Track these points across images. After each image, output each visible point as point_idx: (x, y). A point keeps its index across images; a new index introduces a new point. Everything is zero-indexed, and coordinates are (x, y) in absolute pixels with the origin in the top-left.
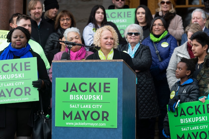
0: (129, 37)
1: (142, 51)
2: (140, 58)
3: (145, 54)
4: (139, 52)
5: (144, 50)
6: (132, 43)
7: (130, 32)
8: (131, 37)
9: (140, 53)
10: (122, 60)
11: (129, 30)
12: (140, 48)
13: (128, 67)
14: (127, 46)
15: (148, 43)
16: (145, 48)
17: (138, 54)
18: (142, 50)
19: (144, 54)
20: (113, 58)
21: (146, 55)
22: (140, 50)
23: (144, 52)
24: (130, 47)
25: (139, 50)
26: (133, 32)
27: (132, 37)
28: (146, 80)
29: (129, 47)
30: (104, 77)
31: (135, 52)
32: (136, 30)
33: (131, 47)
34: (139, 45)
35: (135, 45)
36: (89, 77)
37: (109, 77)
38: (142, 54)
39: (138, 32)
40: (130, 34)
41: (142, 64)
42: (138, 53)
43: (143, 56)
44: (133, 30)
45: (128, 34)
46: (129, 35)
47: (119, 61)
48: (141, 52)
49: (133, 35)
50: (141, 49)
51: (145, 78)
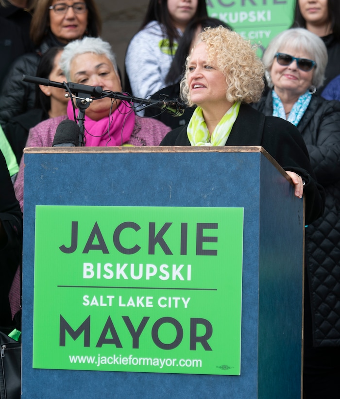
0: (277, 66)
1: (321, 120)
2: (313, 144)
3: (330, 128)
4: (309, 123)
5: (327, 114)
6: (283, 89)
7: (286, 52)
8: (285, 70)
9: (312, 125)
10: (260, 147)
11: (282, 47)
12: (313, 107)
14: (267, 104)
16: (331, 110)
17: (308, 130)
18: (318, 114)
19: (328, 127)
21: (332, 132)
22: (312, 117)
23: (326, 121)
24: (277, 105)
25: (309, 115)
26: (296, 55)
27: (288, 72)
28: (337, 215)
29: (275, 107)
30: (198, 202)
32: (306, 52)
33: (281, 105)
34: (308, 100)
35: (297, 101)
36: (149, 205)
37: (213, 204)
38: (321, 128)
39: (312, 60)
41: (323, 163)
42: (305, 124)
43: (323, 136)
44: (297, 50)
45: (275, 57)
46: (282, 61)
47: (250, 151)
48: (316, 120)
49: (293, 65)
50: (316, 111)
51: (334, 209)
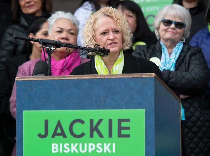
0: (163, 27)
1: (190, 58)
2: (186, 71)
3: (196, 62)
4: (183, 59)
5: (193, 54)
6: (167, 40)
7: (167, 18)
8: (168, 29)
9: (185, 61)
10: (154, 74)
11: (165, 15)
12: (185, 50)
13: (165, 87)
14: (157, 48)
15: (205, 39)
16: (196, 52)
17: (183, 64)
18: (189, 54)
19: (194, 62)
20: (124, 72)
21: (197, 64)
22: (185, 56)
23: (193, 58)
24: (164, 49)
25: (183, 54)
26: (174, 20)
27: (170, 30)
28: (201, 113)
29: (162, 50)
30: (118, 107)
31: (176, 59)
32: (180, 17)
33: (166, 49)
34: (182, 46)
35: (175, 46)
36: (89, 109)
37: (127, 108)
38: (191, 62)
39: (183, 22)
40: (168, 23)
41: (194, 82)
42: (181, 60)
43: (192, 66)
44: (174, 17)
45: (161, 21)
46: (165, 24)
47: (148, 76)
48: (187, 58)
49: (173, 26)
50: (187, 52)
51: (199, 109)
